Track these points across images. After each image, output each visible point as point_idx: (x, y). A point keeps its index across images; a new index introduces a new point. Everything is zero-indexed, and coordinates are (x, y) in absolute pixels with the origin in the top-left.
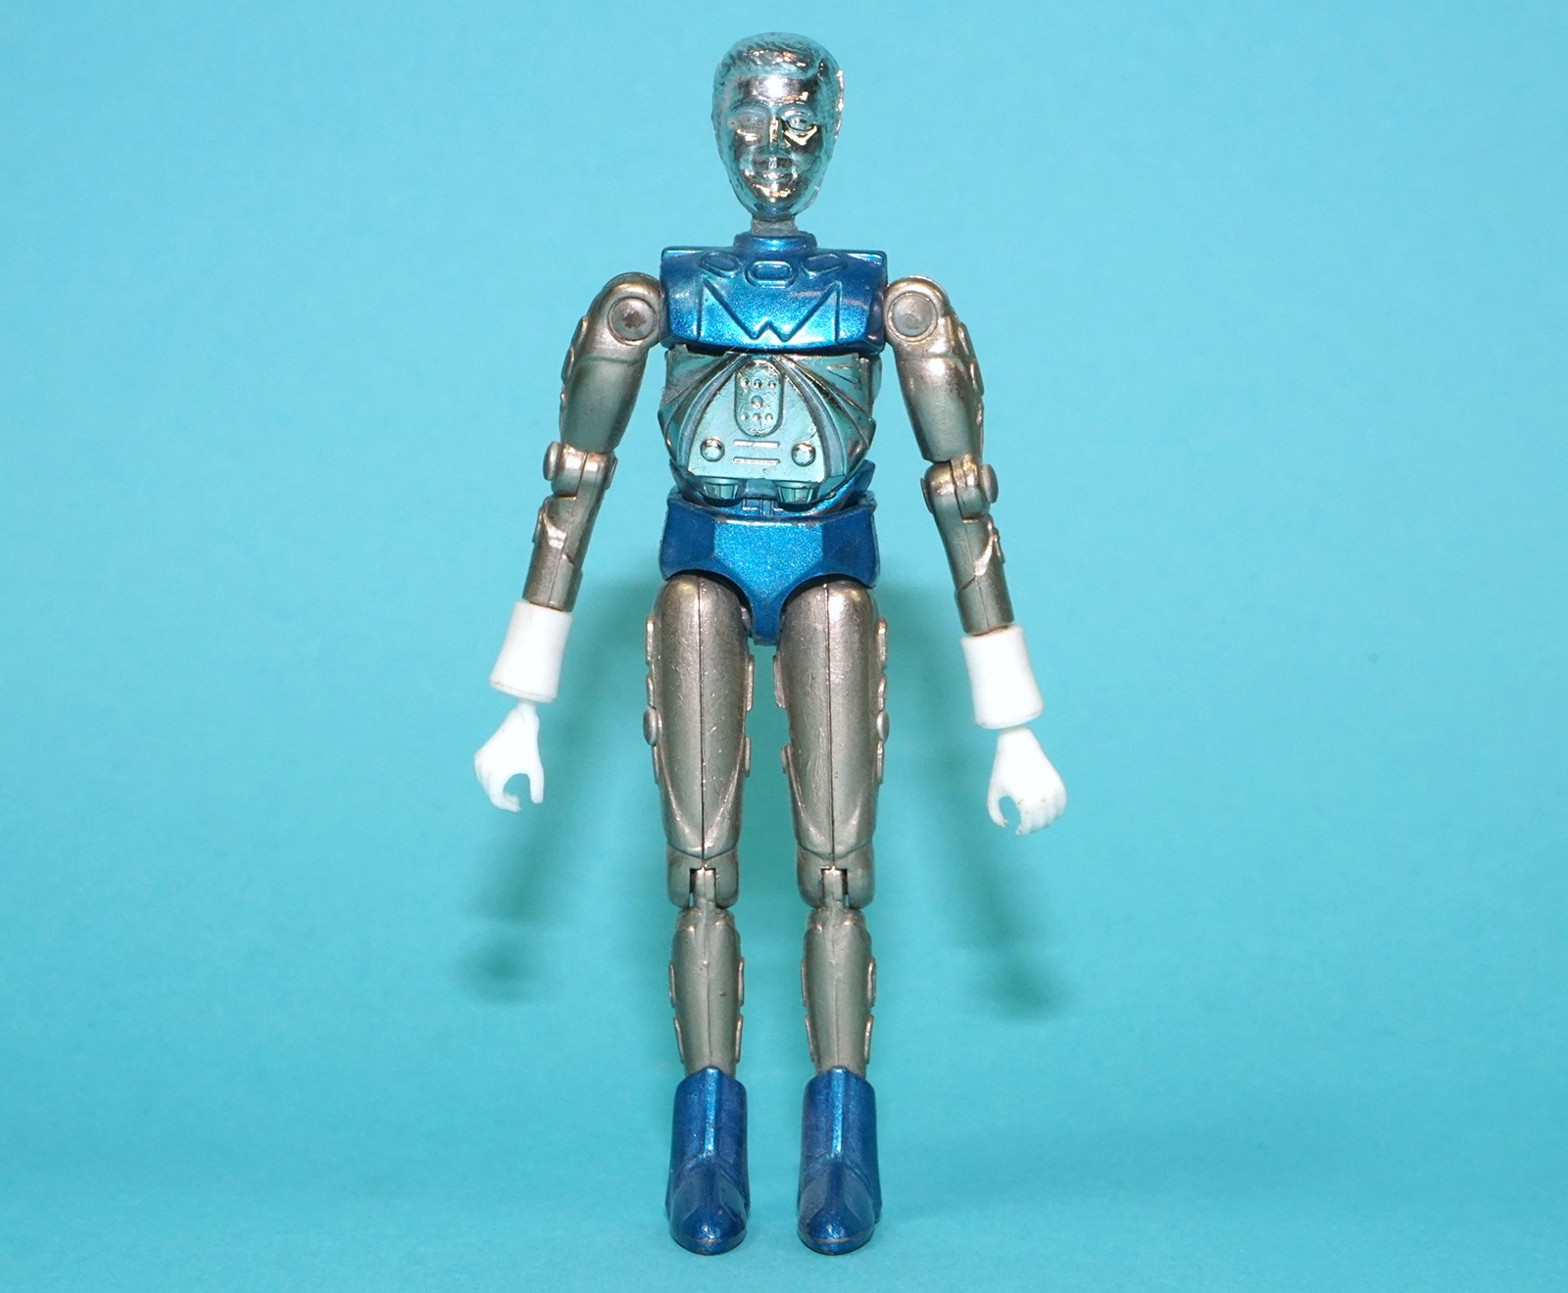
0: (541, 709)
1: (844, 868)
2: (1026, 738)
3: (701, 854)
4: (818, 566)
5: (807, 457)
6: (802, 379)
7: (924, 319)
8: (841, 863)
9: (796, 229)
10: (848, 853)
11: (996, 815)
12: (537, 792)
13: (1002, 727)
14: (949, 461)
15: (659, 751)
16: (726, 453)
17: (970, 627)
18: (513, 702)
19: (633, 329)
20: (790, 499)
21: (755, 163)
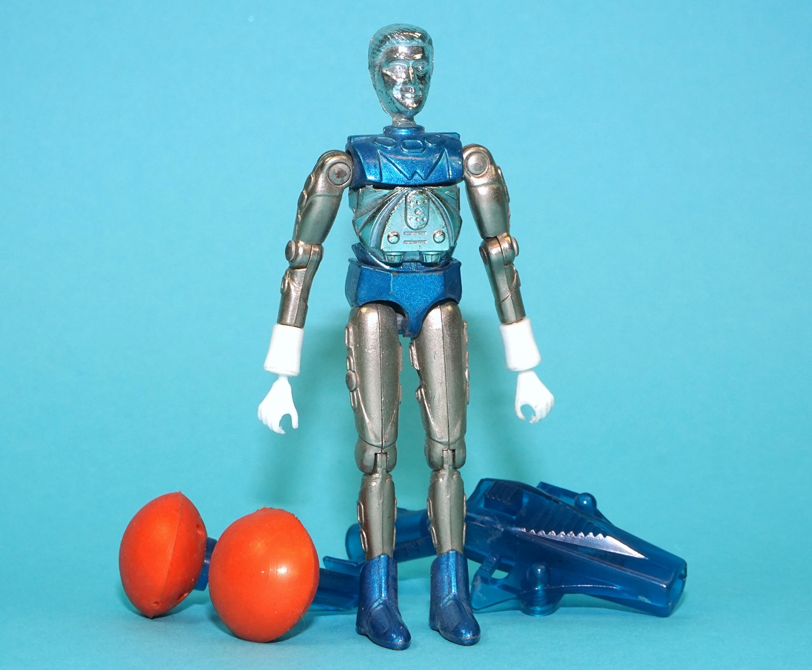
0: (291, 379)
1: (454, 449)
2: (533, 376)
3: (381, 445)
4: (443, 294)
5: (441, 238)
6: (435, 199)
7: (484, 165)
8: (452, 447)
9: (415, 124)
10: (456, 441)
11: (520, 415)
12: (295, 423)
13: (521, 370)
14: (496, 237)
15: (357, 394)
16: (400, 239)
17: (504, 321)
18: (275, 377)
19: (340, 179)
20: (429, 261)
21: (401, 90)
